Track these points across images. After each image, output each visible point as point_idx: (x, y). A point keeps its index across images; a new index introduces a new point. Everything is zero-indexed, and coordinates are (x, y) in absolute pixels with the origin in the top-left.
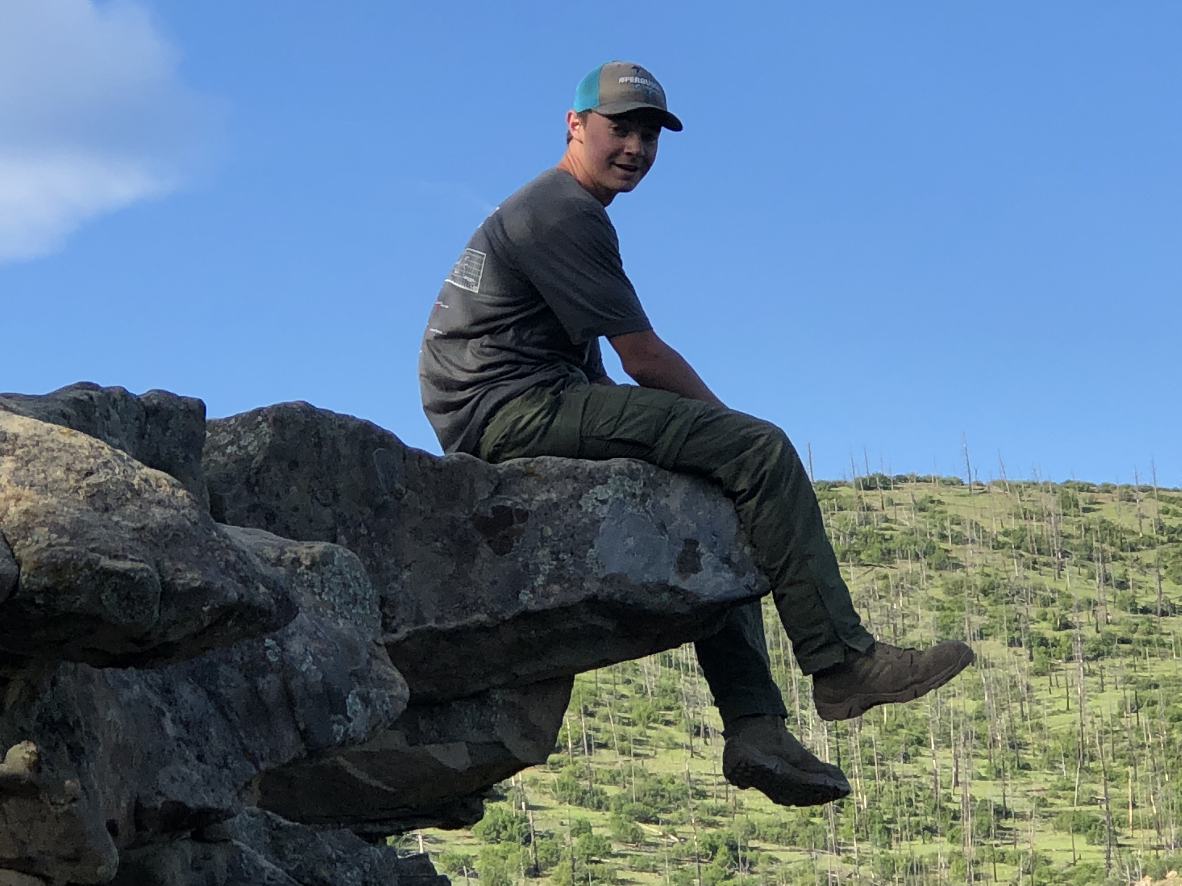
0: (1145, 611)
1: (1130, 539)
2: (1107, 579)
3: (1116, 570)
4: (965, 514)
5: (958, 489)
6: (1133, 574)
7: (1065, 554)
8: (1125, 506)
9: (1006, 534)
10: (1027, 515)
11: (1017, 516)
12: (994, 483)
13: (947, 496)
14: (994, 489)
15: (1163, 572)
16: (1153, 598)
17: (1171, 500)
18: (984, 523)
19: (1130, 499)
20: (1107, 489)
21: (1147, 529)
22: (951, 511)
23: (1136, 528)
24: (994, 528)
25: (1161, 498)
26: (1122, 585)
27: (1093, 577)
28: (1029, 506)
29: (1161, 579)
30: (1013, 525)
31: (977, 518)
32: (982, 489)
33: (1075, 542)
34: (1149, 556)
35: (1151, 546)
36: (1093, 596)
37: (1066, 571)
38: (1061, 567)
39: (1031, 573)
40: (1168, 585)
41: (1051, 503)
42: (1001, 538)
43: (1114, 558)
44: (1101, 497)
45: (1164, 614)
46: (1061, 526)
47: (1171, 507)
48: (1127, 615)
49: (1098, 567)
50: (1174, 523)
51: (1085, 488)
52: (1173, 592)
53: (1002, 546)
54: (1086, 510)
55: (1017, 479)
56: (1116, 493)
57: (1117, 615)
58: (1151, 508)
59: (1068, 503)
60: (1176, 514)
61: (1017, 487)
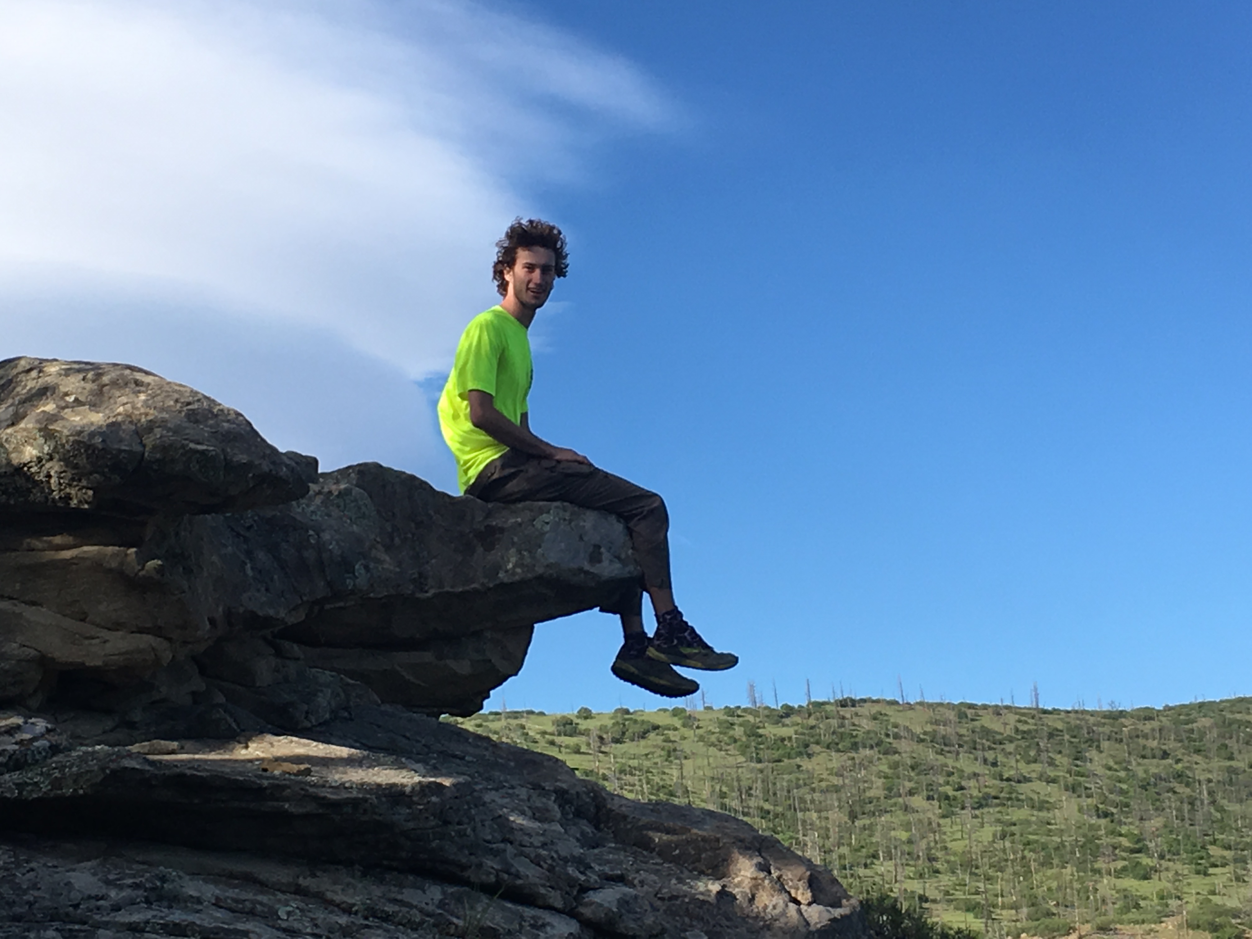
0: (1008, 780)
1: (998, 737)
2: (985, 761)
3: (990, 755)
4: (900, 721)
5: (896, 707)
6: (1001, 758)
7: (960, 746)
8: (996, 718)
9: (925, 733)
10: (937, 723)
11: (931, 723)
13: (889, 711)
14: (918, 707)
15: (1018, 757)
16: (1012, 772)
17: (1023, 715)
18: (912, 727)
19: (999, 714)
20: (985, 707)
21: (1009, 731)
22: (892, 720)
23: (1002, 731)
24: (918, 730)
25: (1016, 714)
26: (994, 764)
27: (976, 759)
28: (938, 717)
29: (1017, 761)
30: (929, 728)
31: (908, 724)
32: (911, 707)
33: (966, 739)
34: (1010, 747)
35: (1011, 742)
36: (977, 771)
37: (961, 756)
38: (958, 753)
39: (940, 757)
40: (1022, 765)
41: (951, 715)
42: (922, 736)
43: (990, 748)
44: (981, 712)
45: (1019, 782)
46: (957, 730)
47: (1023, 718)
48: (997, 782)
49: (980, 754)
50: (1025, 728)
51: (971, 706)
52: (1024, 769)
53: (922, 741)
54: (972, 720)
55: (930, 701)
56: (990, 710)
57: (991, 782)
58: (1012, 719)
59: (962, 715)
60: (1026, 722)
61: (931, 706)
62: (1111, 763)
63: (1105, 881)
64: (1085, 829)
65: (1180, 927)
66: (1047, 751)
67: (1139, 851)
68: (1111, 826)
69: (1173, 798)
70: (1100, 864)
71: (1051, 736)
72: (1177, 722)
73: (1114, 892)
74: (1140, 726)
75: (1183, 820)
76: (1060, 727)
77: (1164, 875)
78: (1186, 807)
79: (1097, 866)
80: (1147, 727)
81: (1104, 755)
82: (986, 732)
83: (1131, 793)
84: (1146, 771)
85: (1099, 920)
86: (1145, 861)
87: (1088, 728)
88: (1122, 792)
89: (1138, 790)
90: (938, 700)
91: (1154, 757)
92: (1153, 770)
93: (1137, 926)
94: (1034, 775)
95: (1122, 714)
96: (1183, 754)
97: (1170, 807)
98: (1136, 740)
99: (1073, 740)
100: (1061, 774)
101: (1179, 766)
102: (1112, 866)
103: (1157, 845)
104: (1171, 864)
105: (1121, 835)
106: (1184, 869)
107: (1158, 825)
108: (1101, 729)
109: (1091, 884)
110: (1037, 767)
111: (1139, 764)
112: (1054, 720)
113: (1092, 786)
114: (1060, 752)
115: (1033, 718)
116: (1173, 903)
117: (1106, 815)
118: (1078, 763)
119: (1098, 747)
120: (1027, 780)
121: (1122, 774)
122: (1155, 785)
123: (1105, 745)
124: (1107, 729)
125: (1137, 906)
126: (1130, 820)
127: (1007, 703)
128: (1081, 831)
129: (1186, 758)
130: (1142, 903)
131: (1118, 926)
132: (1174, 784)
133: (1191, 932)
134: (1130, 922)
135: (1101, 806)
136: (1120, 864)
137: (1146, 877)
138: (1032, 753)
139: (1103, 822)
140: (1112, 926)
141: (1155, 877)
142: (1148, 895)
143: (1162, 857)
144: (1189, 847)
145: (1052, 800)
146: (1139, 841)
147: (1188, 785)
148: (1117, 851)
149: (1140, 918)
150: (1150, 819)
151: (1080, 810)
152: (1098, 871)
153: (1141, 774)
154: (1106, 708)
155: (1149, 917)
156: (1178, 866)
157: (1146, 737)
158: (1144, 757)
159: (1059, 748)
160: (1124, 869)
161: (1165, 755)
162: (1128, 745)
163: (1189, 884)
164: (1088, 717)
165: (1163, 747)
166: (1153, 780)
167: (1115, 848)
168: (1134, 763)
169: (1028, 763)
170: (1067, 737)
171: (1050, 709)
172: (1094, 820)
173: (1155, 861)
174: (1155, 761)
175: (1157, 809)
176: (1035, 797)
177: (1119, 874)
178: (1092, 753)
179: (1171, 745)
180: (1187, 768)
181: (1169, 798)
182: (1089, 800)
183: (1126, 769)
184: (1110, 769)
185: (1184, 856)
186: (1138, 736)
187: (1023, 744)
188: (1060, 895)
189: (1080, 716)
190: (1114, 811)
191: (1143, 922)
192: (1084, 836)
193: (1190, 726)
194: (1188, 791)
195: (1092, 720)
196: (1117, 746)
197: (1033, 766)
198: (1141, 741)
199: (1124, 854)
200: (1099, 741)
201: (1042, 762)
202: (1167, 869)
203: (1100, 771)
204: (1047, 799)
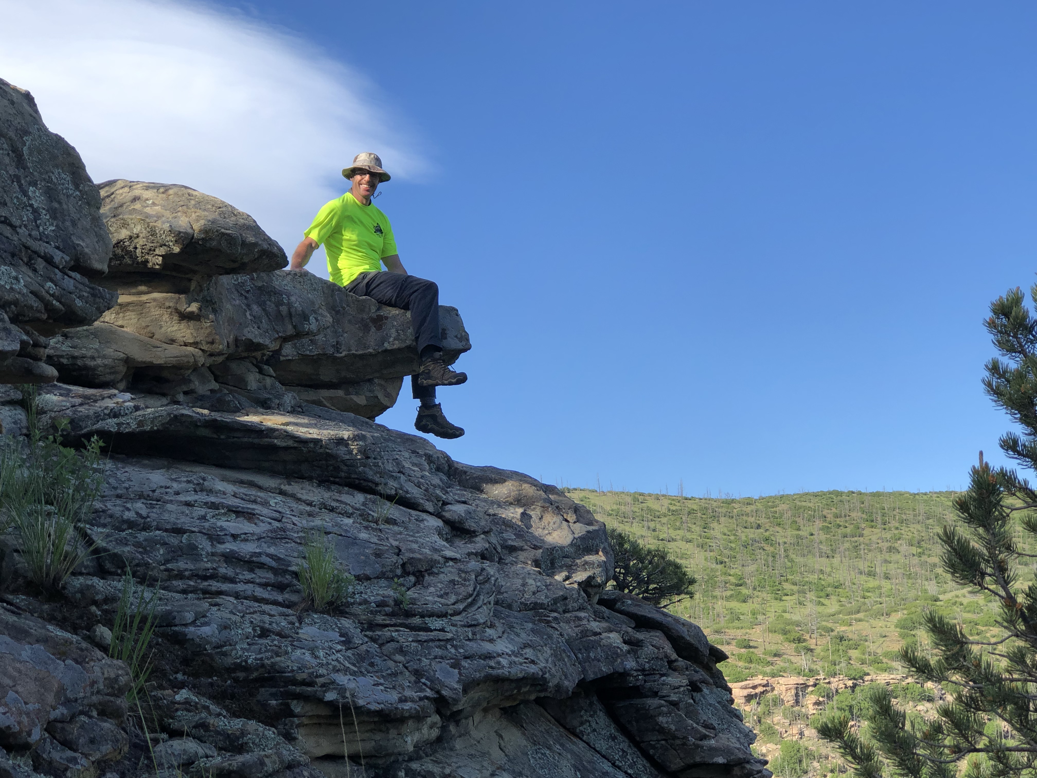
0: (662, 540)
1: (657, 514)
2: (649, 528)
3: (652, 525)
4: (597, 503)
5: (595, 494)
6: (658, 526)
7: (634, 518)
8: (656, 501)
9: (612, 510)
10: (620, 504)
11: (617, 504)
12: (609, 492)
13: (591, 496)
14: (608, 494)
15: (669, 526)
16: (665, 535)
17: (673, 500)
18: (605, 506)
19: (658, 499)
20: (650, 495)
21: (664, 510)
22: (593, 502)
23: (660, 510)
24: (608, 508)
25: (669, 499)
26: (654, 530)
27: (643, 527)
28: (621, 500)
29: (668, 528)
30: (615, 507)
31: (602, 504)
32: (604, 494)
33: (637, 514)
34: (664, 520)
35: (665, 516)
36: (644, 534)
37: (634, 525)
38: (632, 523)
39: (621, 525)
40: (671, 531)
41: (629, 499)
42: (610, 512)
43: (652, 520)
44: (647, 498)
45: (669, 541)
46: (632, 508)
47: (673, 502)
48: (656, 541)
49: (645, 523)
50: (674, 508)
51: (642, 494)
52: (673, 533)
53: (611, 515)
54: (642, 503)
55: (617, 490)
56: (653, 497)
57: (652, 541)
58: (666, 502)
59: (635, 500)
60: (675, 505)
61: (617, 493)
62: (726, 531)
63: (720, 603)
64: (708, 571)
65: (764, 631)
66: (687, 523)
67: (741, 585)
68: (724, 570)
69: (763, 553)
70: (717, 593)
71: (689, 513)
72: (767, 507)
73: (724, 610)
74: (744, 509)
75: (768, 567)
76: (695, 508)
77: (755, 600)
78: (770, 559)
79: (714, 594)
80: (749, 509)
81: (721, 526)
82: (650, 510)
83: (737, 549)
84: (746, 537)
85: (715, 627)
86: (744, 591)
87: (713, 509)
88: (731, 549)
89: (742, 548)
90: (621, 490)
91: (752, 528)
92: (752, 536)
93: (738, 631)
94: (678, 537)
95: (733, 501)
96: (770, 526)
97: (761, 559)
98: (741, 517)
99: (703, 516)
100: (695, 537)
101: (767, 534)
102: (724, 594)
103: (752, 582)
104: (760, 593)
105: (730, 575)
106: (769, 597)
107: (752, 569)
108: (720, 510)
109: (710, 604)
110: (681, 532)
111: (742, 532)
112: (692, 504)
113: (714, 545)
114: (695, 524)
115: (679, 502)
116: (760, 618)
117: (721, 563)
118: (706, 530)
119: (718, 521)
120: (674, 540)
121: (732, 538)
122: (752, 545)
123: (722, 519)
124: (724, 510)
125: (738, 619)
126: (736, 566)
127: (664, 492)
128: (706, 572)
129: (771, 529)
130: (742, 617)
131: (727, 630)
132: (763, 545)
133: (770, 635)
134: (734, 628)
135: (718, 557)
136: (729, 593)
137: (744, 601)
138: (678, 524)
139: (719, 567)
140: (723, 630)
141: (750, 601)
142: (746, 612)
143: (755, 589)
144: (772, 583)
145: (689, 553)
146: (741, 579)
147: (772, 545)
148: (727, 585)
149: (740, 625)
150: (748, 566)
151: (706, 559)
152: (715, 597)
153: (744, 538)
154: (724, 497)
155: (746, 625)
156: (764, 595)
157: (747, 515)
158: (746, 528)
159: (693, 521)
160: (731, 596)
161: (759, 527)
162: (736, 520)
163: (770, 606)
164: (713, 502)
165: (758, 522)
166: (751, 542)
167: (726, 583)
168: (740, 531)
169: (675, 529)
170: (699, 515)
171: (690, 497)
172: (714, 566)
173: (751, 591)
174: (752, 530)
175: (753, 560)
176: (678, 550)
177: (728, 599)
178: (715, 525)
179: (762, 521)
180: (772, 535)
181: (761, 553)
182: (712, 554)
183: (735, 535)
184: (725, 534)
185: (768, 589)
186: (743, 515)
187: (672, 518)
188: (692, 611)
189: (708, 502)
190: (726, 560)
191: (742, 628)
192: (708, 575)
193: (775, 509)
194: (772, 549)
195: (715, 504)
196: (730, 521)
197: (678, 532)
198: (745, 518)
199: (732, 587)
200: (718, 517)
201: (684, 529)
202: (757, 597)
203: (719, 536)
204: (686, 552)
